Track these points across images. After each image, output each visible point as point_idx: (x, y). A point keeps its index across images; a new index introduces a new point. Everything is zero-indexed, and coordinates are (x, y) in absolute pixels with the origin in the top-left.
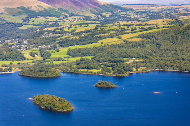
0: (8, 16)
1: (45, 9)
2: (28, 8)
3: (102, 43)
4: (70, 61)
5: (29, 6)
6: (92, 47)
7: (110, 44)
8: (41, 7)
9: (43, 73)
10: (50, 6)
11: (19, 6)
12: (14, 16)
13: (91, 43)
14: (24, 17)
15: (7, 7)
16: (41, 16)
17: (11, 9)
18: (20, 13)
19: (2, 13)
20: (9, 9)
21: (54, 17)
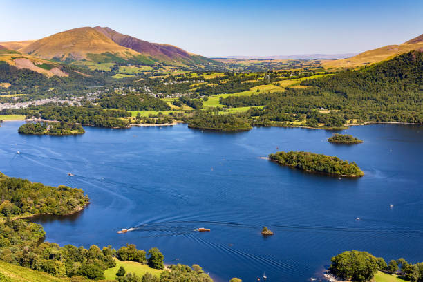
0: (92, 63)
1: (134, 56)
2: (116, 54)
3: (258, 91)
4: (232, 112)
5: (116, 52)
6: (250, 95)
7: (272, 92)
8: (130, 54)
9: (228, 124)
10: (139, 54)
11: (104, 52)
12: (99, 63)
13: (242, 91)
14: (112, 65)
15: (89, 52)
16: (132, 64)
17: (95, 55)
18: (106, 61)
19: (84, 60)
20: (92, 55)
21: (147, 67)
